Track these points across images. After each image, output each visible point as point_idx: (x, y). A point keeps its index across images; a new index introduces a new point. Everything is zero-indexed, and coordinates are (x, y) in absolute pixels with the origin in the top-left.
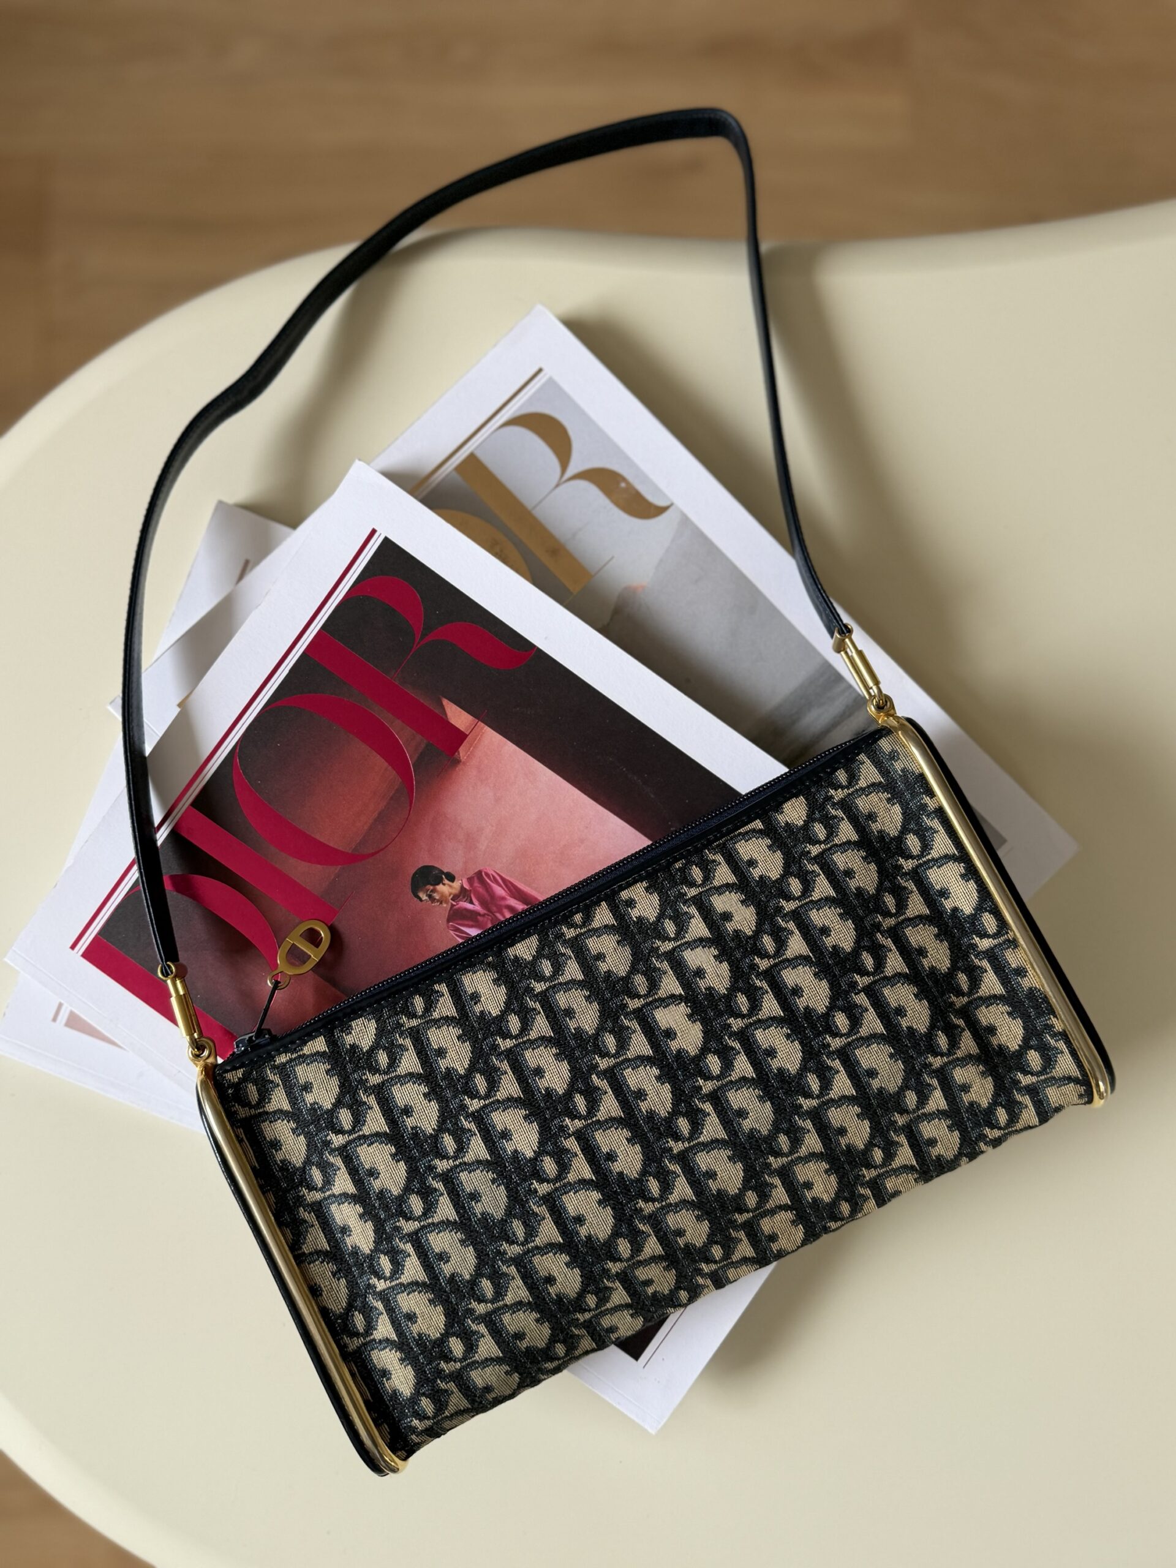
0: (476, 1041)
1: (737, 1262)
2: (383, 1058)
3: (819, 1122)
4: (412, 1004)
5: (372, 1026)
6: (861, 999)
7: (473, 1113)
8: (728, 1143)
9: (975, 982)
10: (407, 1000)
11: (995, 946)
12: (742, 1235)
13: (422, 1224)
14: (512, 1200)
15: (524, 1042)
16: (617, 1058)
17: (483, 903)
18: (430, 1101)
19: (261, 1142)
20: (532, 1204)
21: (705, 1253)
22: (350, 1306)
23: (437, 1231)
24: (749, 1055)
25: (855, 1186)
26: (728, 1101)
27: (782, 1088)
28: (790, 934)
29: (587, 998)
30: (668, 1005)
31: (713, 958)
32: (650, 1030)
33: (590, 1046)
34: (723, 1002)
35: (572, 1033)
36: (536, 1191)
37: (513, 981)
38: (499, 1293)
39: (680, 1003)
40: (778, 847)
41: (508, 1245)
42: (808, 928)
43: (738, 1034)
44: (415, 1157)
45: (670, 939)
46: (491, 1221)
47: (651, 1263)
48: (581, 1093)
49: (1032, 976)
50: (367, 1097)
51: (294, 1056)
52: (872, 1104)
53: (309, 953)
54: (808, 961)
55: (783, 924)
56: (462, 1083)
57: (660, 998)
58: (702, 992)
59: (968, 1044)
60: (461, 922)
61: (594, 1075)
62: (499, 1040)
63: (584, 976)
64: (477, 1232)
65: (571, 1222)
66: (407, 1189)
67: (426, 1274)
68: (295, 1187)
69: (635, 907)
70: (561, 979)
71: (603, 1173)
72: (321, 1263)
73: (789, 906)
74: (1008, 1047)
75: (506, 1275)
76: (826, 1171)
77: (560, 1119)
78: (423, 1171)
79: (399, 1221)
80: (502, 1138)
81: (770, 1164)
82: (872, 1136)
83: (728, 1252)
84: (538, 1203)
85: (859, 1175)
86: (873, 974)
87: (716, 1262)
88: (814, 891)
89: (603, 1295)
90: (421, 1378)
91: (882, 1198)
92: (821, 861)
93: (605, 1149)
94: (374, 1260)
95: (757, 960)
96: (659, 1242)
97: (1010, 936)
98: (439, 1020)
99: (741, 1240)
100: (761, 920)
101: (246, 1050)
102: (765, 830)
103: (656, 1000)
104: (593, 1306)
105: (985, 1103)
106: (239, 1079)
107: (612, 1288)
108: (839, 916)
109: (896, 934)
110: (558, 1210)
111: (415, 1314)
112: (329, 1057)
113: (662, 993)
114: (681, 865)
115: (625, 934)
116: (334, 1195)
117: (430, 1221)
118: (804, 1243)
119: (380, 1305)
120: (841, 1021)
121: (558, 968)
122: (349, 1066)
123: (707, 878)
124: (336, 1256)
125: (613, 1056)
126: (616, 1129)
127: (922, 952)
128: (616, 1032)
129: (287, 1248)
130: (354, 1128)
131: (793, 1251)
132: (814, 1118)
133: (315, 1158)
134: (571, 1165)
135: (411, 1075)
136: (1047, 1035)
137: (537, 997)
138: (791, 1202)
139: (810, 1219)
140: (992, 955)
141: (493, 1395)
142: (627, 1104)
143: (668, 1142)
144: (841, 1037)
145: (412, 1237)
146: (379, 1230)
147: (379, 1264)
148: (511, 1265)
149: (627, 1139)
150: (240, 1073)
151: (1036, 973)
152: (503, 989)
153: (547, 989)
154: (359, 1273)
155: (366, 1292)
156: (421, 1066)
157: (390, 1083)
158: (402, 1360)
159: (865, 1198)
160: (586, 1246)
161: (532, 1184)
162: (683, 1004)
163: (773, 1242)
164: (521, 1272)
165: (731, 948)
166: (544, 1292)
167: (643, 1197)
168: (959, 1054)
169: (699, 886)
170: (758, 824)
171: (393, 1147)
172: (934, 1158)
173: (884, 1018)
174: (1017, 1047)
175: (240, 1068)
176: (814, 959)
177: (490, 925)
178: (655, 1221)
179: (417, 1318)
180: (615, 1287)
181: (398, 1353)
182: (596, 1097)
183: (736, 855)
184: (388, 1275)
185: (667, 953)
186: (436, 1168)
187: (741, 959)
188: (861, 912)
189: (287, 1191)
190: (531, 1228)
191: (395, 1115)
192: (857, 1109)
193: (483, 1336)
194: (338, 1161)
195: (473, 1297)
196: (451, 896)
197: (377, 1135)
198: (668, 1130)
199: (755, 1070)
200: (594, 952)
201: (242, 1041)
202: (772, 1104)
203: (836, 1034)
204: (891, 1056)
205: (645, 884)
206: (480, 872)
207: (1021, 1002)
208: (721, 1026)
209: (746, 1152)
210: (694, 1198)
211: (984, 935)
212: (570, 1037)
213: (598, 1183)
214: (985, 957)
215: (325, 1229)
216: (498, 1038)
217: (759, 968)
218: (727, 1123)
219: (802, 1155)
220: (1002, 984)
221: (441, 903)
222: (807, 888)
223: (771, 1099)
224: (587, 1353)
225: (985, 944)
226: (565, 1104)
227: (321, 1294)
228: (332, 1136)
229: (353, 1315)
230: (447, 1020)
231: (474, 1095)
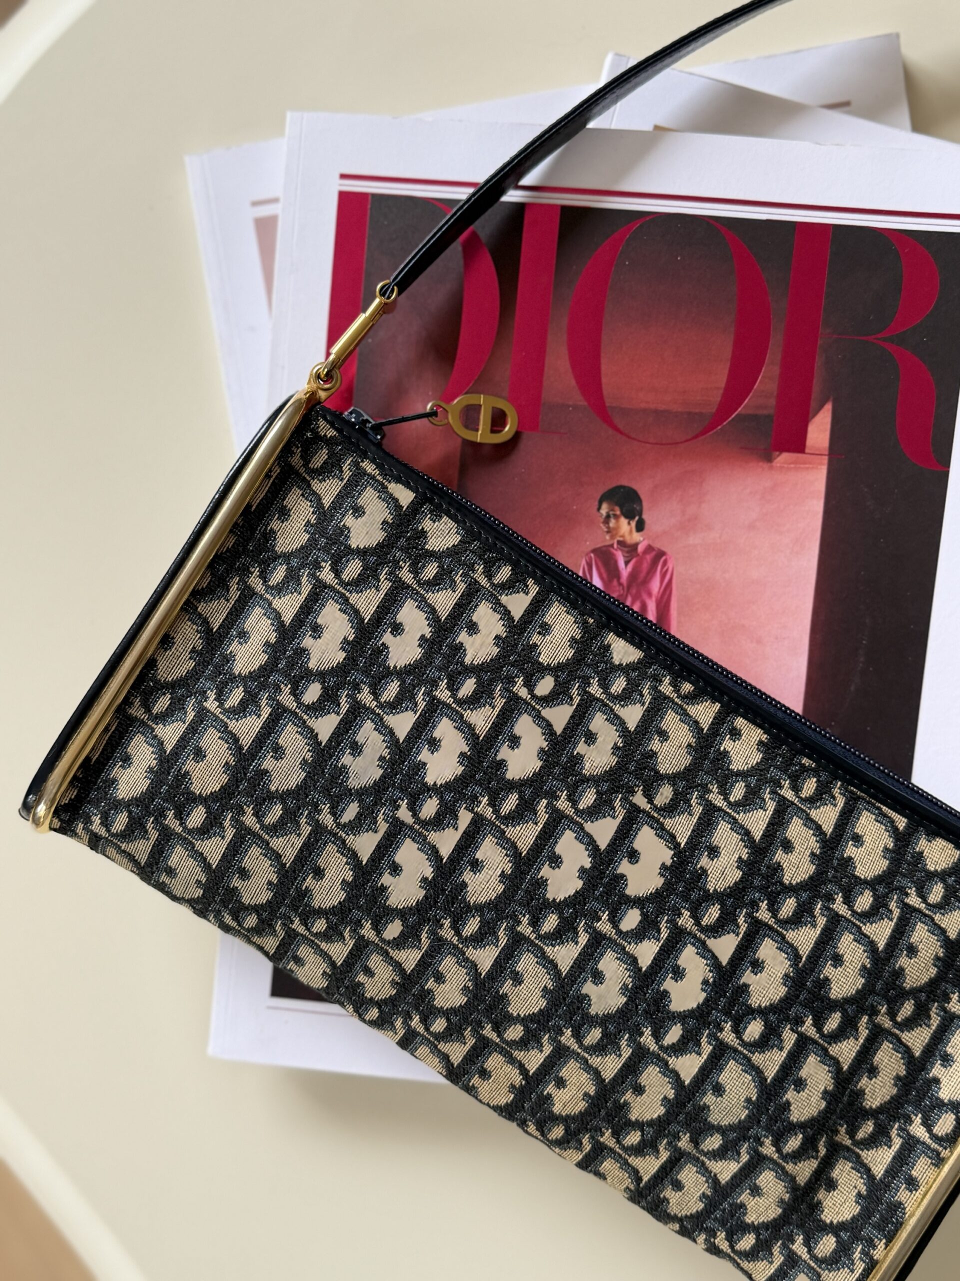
0: (505, 657)
1: (439, 1051)
2: (431, 571)
3: (635, 1062)
4: (499, 567)
5: (454, 539)
6: (789, 1038)
7: (434, 698)
8: (559, 979)
9: (872, 1142)
10: (499, 560)
11: (924, 1143)
12: (471, 1042)
13: (298, 711)
14: (375, 789)
15: (534, 708)
16: (577, 814)
17: (633, 576)
18: (420, 646)
19: (278, 497)
20: (382, 811)
21: (431, 1013)
22: (172, 686)
23: (299, 730)
24: (662, 952)
25: (587, 1130)
26: (602, 955)
27: (648, 1005)
28: (812, 925)
29: (616, 748)
30: (661, 837)
31: (737, 856)
32: (625, 833)
33: (572, 779)
34: (700, 894)
35: (572, 753)
36: (398, 808)
37: (584, 659)
38: (277, 829)
39: (670, 848)
40: (892, 858)
41: (329, 810)
42: (830, 939)
43: (677, 928)
44: (357, 664)
45: (726, 799)
46: (342, 780)
47: (392, 965)
48: (521, 798)
49: (915, 1198)
50: (386, 579)
51: (379, 478)
52: (685, 1106)
53: (481, 427)
54: (796, 960)
55: (817, 911)
56: (456, 669)
57: (662, 824)
58: (696, 865)
59: (804, 1170)
60: (600, 564)
61: (546, 801)
62: (520, 681)
63: (635, 730)
64: (323, 771)
65: (388, 862)
66: (322, 676)
67: (251, 745)
68: (255, 558)
69: (734, 741)
70: (617, 708)
71: (455, 867)
72: (197, 631)
73: (839, 906)
74: (823, 1211)
75: (298, 825)
76: (586, 1094)
77: (482, 791)
78: (349, 680)
79: (286, 685)
80: (429, 743)
81: (562, 1034)
82: (651, 1123)
83: (444, 1036)
84: (388, 817)
85: (601, 1129)
86: (822, 1035)
87: (427, 1029)
88: (871, 924)
89: (332, 934)
90: (144, 800)
91: (589, 1164)
92: (907, 913)
93: (479, 855)
94: (232, 683)
95: (764, 905)
96: (418, 961)
97: (944, 1153)
98: (501, 605)
99: (465, 1044)
100: (807, 884)
101: (354, 424)
102: (900, 833)
103: (657, 821)
104: (314, 930)
105: (750, 1218)
106: (325, 435)
107: (344, 940)
108: (862, 966)
109: (877, 1035)
110: (392, 841)
111: (205, 756)
112: (400, 515)
113: (668, 823)
114: (807, 764)
115: (702, 748)
116: (270, 604)
117: (305, 717)
118: (498, 1109)
119: (191, 716)
120: (754, 1029)
121: (625, 698)
122: (403, 541)
123: (813, 801)
124: (212, 642)
125: (575, 809)
126: (506, 855)
127: (873, 1072)
128: (601, 798)
129: (192, 588)
130: (348, 584)
131: (480, 1101)
132: (637, 1054)
133: (295, 562)
134: (444, 829)
135: (433, 611)
136: (861, 1246)
137: (584, 693)
138: (533, 1074)
139: (525, 1102)
140: (911, 1145)
141: (167, 881)
142: (538, 852)
143: (524, 916)
144: (737, 1038)
145: (278, 709)
146: (265, 671)
147: (231, 691)
148: (311, 825)
149: (503, 872)
150: (331, 433)
151: (922, 1200)
152: (570, 653)
153: (598, 699)
154: (210, 674)
155: (196, 693)
156: (448, 615)
157: (412, 593)
158: (150, 770)
159: (579, 1147)
160: (373, 890)
161: (403, 800)
162: (673, 852)
163: (480, 1077)
164: (310, 839)
165: (759, 870)
166: (303, 874)
167: (454, 921)
168: (789, 1167)
169: (799, 797)
170: (902, 823)
171: (354, 636)
172: (662, 1196)
173: (784, 1072)
174: (828, 1221)
175: (336, 429)
176: (800, 965)
177: (615, 595)
178: (438, 947)
179: (202, 760)
180: (346, 942)
181: (155, 762)
182: (526, 816)
183: (854, 817)
184: (227, 706)
185: (711, 804)
186: (359, 692)
187: (755, 888)
188: (879, 986)
189: (246, 552)
190: (358, 825)
191: (385, 618)
192: (671, 1094)
193: (223, 838)
194: (306, 588)
195: (256, 805)
196: (621, 539)
197: (357, 612)
198: (536, 909)
199: (651, 967)
200: (663, 726)
201: (359, 415)
202: (625, 1003)
203: (738, 1031)
204: (748, 1100)
205: (764, 737)
206: (661, 554)
207: (879, 1201)
208: (674, 905)
209: (561, 1004)
210: (483, 974)
211: (928, 1125)
212: (567, 753)
213: (442, 867)
214: (904, 1139)
215: (232, 615)
216: (522, 678)
217: (757, 911)
218: (579, 966)
219: (590, 1062)
220: (886, 1171)
221: (608, 532)
222: (871, 915)
223: (631, 1000)
224: (260, 948)
225: (918, 1130)
226: (500, 788)
227: (166, 650)
228: (327, 566)
229: (164, 694)
230: (506, 614)
231: (453, 687)
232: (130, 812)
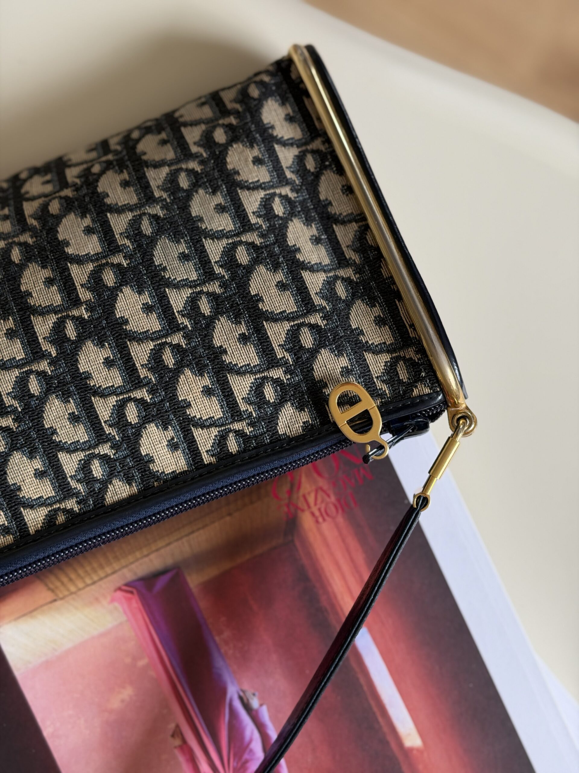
0: (172, 400)
2: (269, 394)
4: (239, 445)
5: (282, 428)
7: (179, 330)
10: (244, 450)
13: (239, 239)
14: (149, 252)
15: (121, 393)
16: (30, 370)
19: (394, 324)
20: (131, 247)
22: (317, 176)
23: (225, 232)
29: (54, 433)
33: (55, 384)
35: (73, 399)
36: (126, 258)
37: (133, 458)
38: (173, 176)
41: (158, 214)
44: (240, 297)
46: (170, 235)
47: (37, 196)
48: (69, 340)
50: (284, 357)
56: (187, 360)
61: (53, 356)
62: (148, 398)
63: (58, 457)
64: (185, 227)
65: (96, 230)
66: (250, 269)
67: (239, 196)
68: (363, 282)
70: (81, 455)
71: (60, 268)
75: (165, 190)
77: (92, 318)
78: (233, 284)
79: (261, 243)
80: (152, 306)
84: (125, 248)
90: (256, 112)
93: (54, 289)
94: (290, 212)
96: (24, 211)
98: (211, 425)
104: (97, 165)
106: (416, 387)
110: (107, 240)
111: (254, 164)
115: (12, 497)
116: (325, 271)
122: (304, 389)
126: (41, 305)
130: (299, 328)
133: (341, 306)
134: (88, 277)
135: (239, 373)
142: (26, 327)
145: (249, 228)
147: (284, 208)
148: (158, 197)
149: (32, 296)
153: (98, 446)
154: (306, 203)
155: (301, 187)
156: (228, 381)
157: (261, 368)
158: (272, 128)
160: (87, 209)
161: (128, 264)
164: (150, 192)
166: (133, 175)
167: (28, 246)
171: (261, 308)
175: (416, 397)
178: (22, 227)
179: (252, 161)
180: (73, 178)
181: (275, 134)
182: (54, 335)
184: (277, 198)
186: (219, 285)
190: (134, 226)
191: (256, 336)
193: (195, 143)
195: (198, 175)
197: (275, 320)
200: (46, 481)
212: (75, 394)
213: (66, 260)
215: (336, 244)
216: (149, 401)
226: (86, 332)
227: (343, 186)
228: (321, 323)
229: (316, 168)
230: (202, 425)
231: (176, 348)
232: (255, 99)
